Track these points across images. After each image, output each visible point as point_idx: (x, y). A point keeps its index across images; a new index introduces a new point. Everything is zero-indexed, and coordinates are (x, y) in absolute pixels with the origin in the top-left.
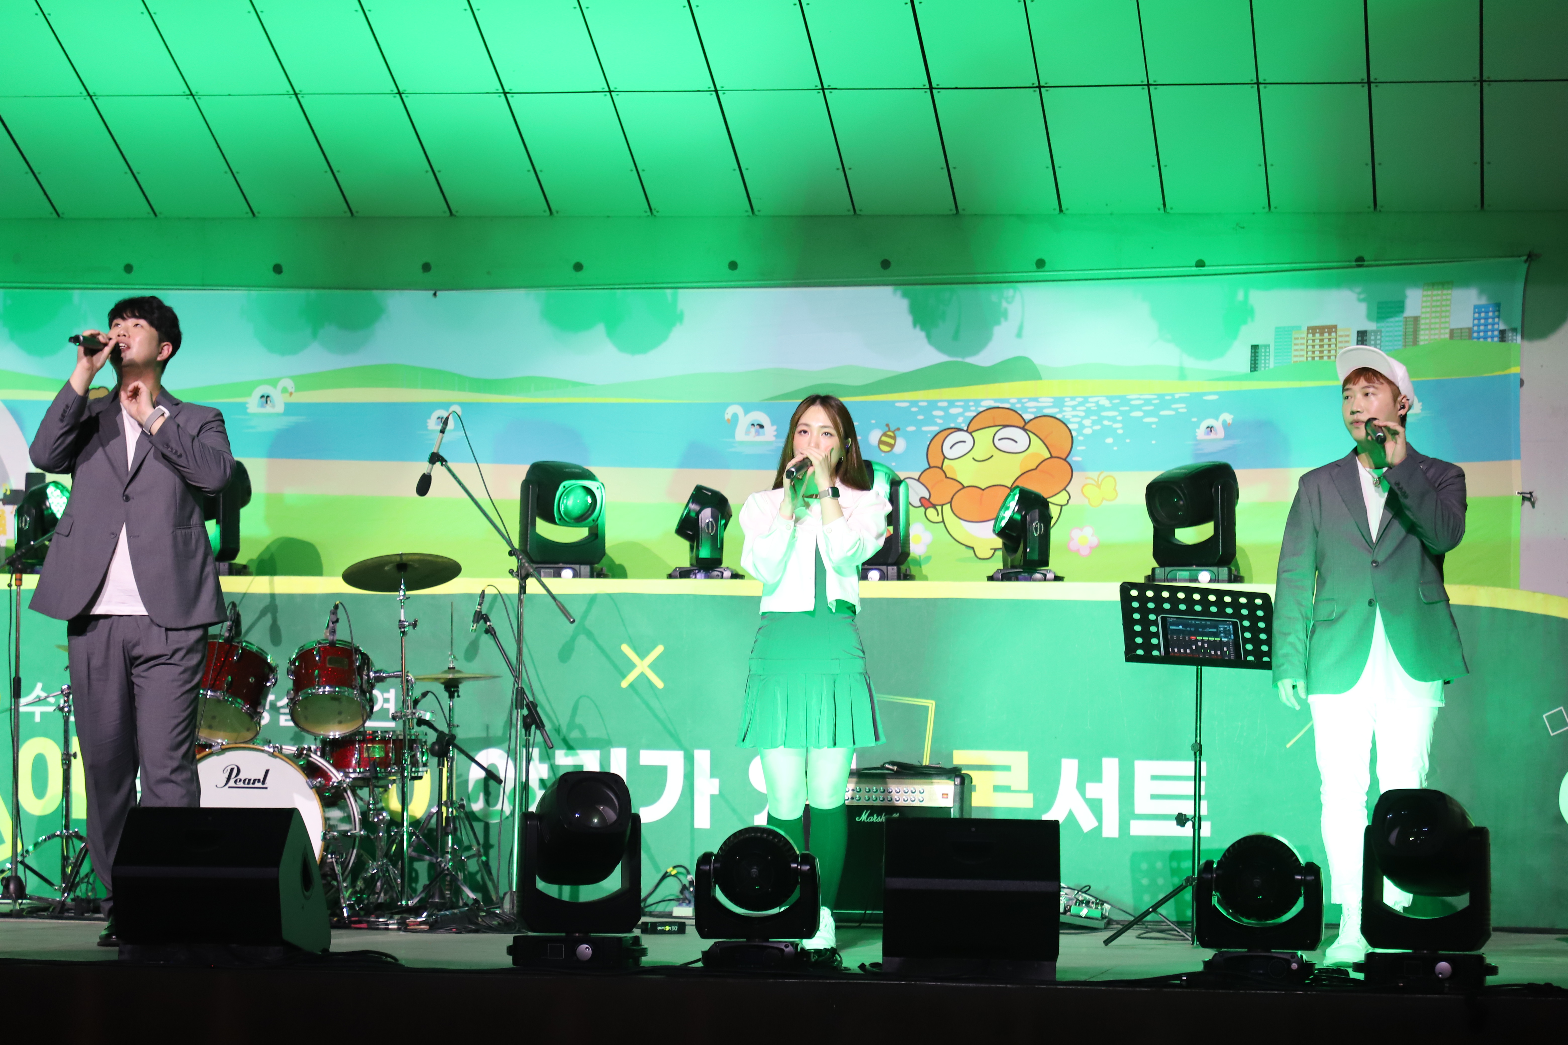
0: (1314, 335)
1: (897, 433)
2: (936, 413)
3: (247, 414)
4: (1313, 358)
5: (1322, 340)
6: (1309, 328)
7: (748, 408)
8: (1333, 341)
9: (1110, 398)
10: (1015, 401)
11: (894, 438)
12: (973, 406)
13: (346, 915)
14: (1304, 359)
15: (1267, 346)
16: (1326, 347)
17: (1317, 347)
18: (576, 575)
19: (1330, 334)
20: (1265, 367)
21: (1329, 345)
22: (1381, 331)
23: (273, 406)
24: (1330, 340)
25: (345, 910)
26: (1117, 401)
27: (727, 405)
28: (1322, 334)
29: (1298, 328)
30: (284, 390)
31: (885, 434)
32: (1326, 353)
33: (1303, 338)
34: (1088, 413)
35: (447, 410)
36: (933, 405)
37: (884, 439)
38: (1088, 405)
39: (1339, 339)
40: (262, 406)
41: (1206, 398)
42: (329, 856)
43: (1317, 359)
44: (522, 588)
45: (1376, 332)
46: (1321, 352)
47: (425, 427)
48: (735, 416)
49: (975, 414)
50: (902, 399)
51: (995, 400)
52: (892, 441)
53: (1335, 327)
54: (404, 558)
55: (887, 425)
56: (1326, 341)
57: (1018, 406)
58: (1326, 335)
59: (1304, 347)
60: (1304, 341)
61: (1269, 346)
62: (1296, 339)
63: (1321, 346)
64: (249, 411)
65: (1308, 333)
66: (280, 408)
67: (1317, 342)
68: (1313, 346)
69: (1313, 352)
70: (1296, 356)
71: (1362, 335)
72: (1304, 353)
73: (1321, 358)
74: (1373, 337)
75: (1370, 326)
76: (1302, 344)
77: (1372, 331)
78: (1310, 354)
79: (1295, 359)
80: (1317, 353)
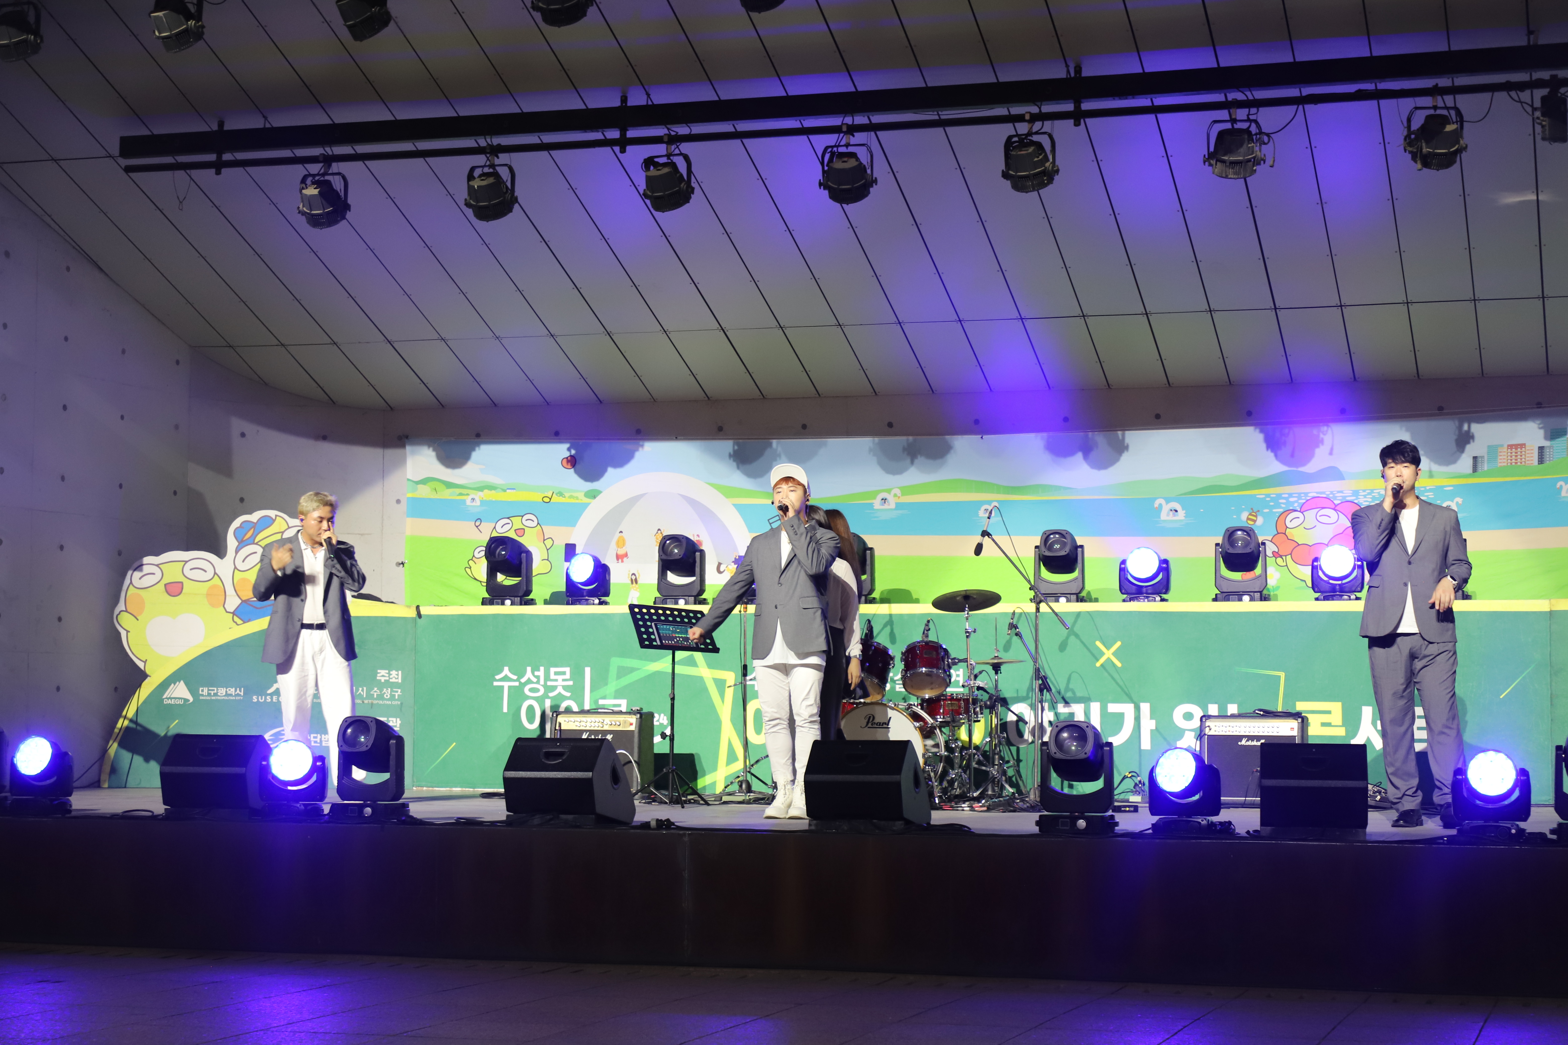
0: (1511, 450)
1: (1258, 513)
2: (1281, 501)
3: (874, 509)
4: (1511, 463)
5: (1516, 453)
6: (1508, 446)
7: (1168, 501)
8: (1523, 453)
10: (1329, 493)
11: (1256, 516)
13: (937, 802)
14: (1505, 464)
15: (1482, 457)
16: (1519, 457)
17: (1514, 457)
18: (1068, 601)
19: (1521, 449)
20: (1482, 470)
21: (1521, 456)
22: (1553, 447)
23: (889, 505)
24: (1521, 452)
25: (937, 799)
27: (1156, 499)
28: (1516, 449)
29: (1502, 446)
30: (895, 495)
31: (1250, 514)
32: (1519, 460)
33: (1505, 452)
35: (990, 505)
36: (1279, 496)
37: (1250, 517)
39: (1527, 452)
40: (883, 505)
41: (1445, 489)
42: (927, 767)
43: (1513, 464)
44: (1038, 609)
45: (1550, 447)
46: (1516, 460)
47: (977, 515)
48: (1160, 505)
49: (1305, 501)
50: (1260, 493)
52: (1254, 518)
53: (1525, 444)
54: (968, 592)
55: (1252, 509)
56: (1519, 453)
57: (1331, 496)
58: (1519, 449)
59: (1505, 457)
60: (1505, 454)
61: (1484, 457)
62: (1500, 452)
63: (1516, 456)
64: (875, 508)
65: (1508, 449)
66: (893, 506)
67: (1514, 454)
68: (1511, 456)
69: (1511, 460)
70: (1500, 463)
71: (1541, 449)
72: (1505, 461)
73: (1516, 463)
74: (1548, 450)
75: (1546, 443)
76: (1504, 455)
77: (1547, 447)
78: (1509, 461)
79: (1500, 464)
80: (1514, 461)
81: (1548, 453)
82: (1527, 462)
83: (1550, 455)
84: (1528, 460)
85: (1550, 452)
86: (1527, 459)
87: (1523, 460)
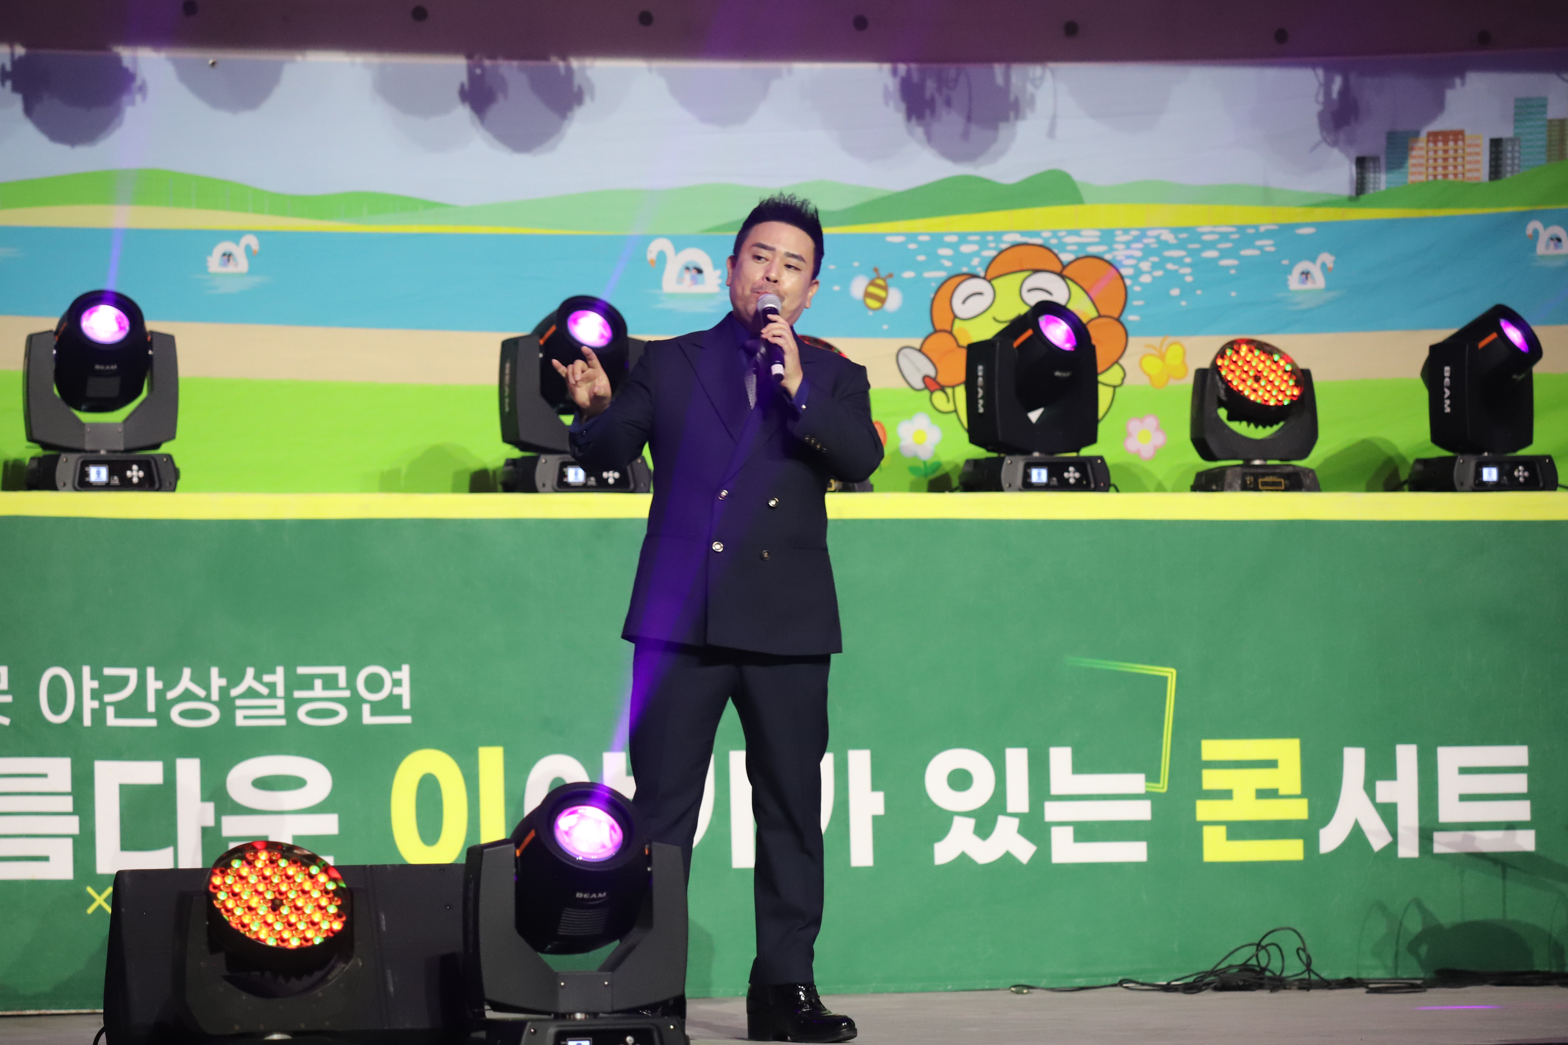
0: (1435, 144)
2: (944, 252)
4: (1435, 176)
5: (1446, 151)
6: (1429, 134)
8: (1460, 152)
9: (1175, 231)
11: (885, 288)
12: (990, 242)
14: (1424, 177)
15: (1375, 159)
16: (1451, 161)
19: (1456, 143)
20: (1374, 188)
21: (1455, 159)
22: (1519, 140)
24: (1456, 151)
26: (1184, 236)
27: (650, 240)
28: (1446, 142)
29: (1415, 133)
31: (872, 283)
32: (1451, 169)
33: (1421, 148)
34: (1147, 252)
37: (873, 290)
38: (1146, 241)
39: (1468, 150)
43: (1440, 177)
45: (1513, 141)
46: (1445, 168)
50: (894, 230)
51: (1023, 233)
52: (881, 293)
53: (1462, 133)
56: (1451, 153)
58: (1451, 144)
59: (1423, 161)
60: (1424, 153)
61: (1378, 158)
62: (1413, 148)
63: (1445, 159)
65: (1428, 141)
67: (1440, 153)
68: (1435, 160)
69: (1435, 168)
70: (1413, 174)
71: (1496, 144)
72: (1423, 169)
73: (1445, 176)
74: (1510, 148)
75: (1505, 132)
76: (1421, 157)
77: (1509, 140)
78: (1431, 170)
79: (1412, 178)
80: (1440, 170)
81: (1509, 155)
82: (1468, 175)
83: (1513, 158)
84: (1470, 170)
85: (1513, 151)
86: (1467, 167)
87: (1460, 169)
